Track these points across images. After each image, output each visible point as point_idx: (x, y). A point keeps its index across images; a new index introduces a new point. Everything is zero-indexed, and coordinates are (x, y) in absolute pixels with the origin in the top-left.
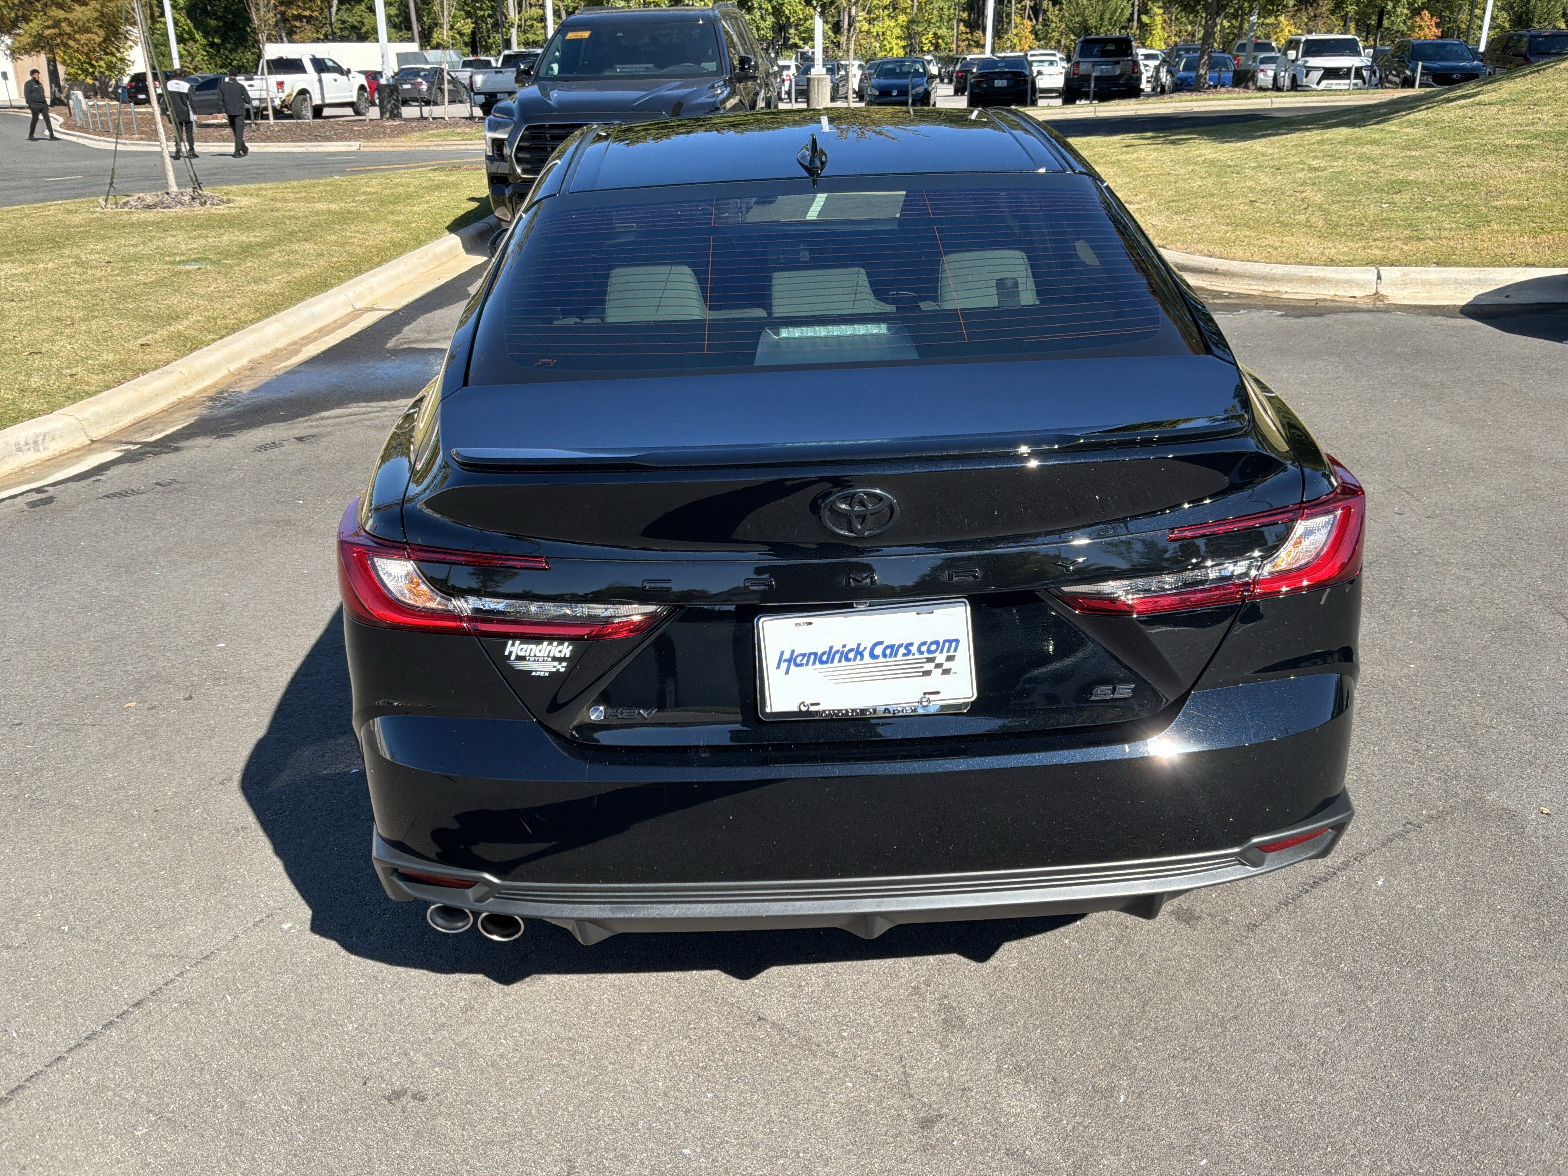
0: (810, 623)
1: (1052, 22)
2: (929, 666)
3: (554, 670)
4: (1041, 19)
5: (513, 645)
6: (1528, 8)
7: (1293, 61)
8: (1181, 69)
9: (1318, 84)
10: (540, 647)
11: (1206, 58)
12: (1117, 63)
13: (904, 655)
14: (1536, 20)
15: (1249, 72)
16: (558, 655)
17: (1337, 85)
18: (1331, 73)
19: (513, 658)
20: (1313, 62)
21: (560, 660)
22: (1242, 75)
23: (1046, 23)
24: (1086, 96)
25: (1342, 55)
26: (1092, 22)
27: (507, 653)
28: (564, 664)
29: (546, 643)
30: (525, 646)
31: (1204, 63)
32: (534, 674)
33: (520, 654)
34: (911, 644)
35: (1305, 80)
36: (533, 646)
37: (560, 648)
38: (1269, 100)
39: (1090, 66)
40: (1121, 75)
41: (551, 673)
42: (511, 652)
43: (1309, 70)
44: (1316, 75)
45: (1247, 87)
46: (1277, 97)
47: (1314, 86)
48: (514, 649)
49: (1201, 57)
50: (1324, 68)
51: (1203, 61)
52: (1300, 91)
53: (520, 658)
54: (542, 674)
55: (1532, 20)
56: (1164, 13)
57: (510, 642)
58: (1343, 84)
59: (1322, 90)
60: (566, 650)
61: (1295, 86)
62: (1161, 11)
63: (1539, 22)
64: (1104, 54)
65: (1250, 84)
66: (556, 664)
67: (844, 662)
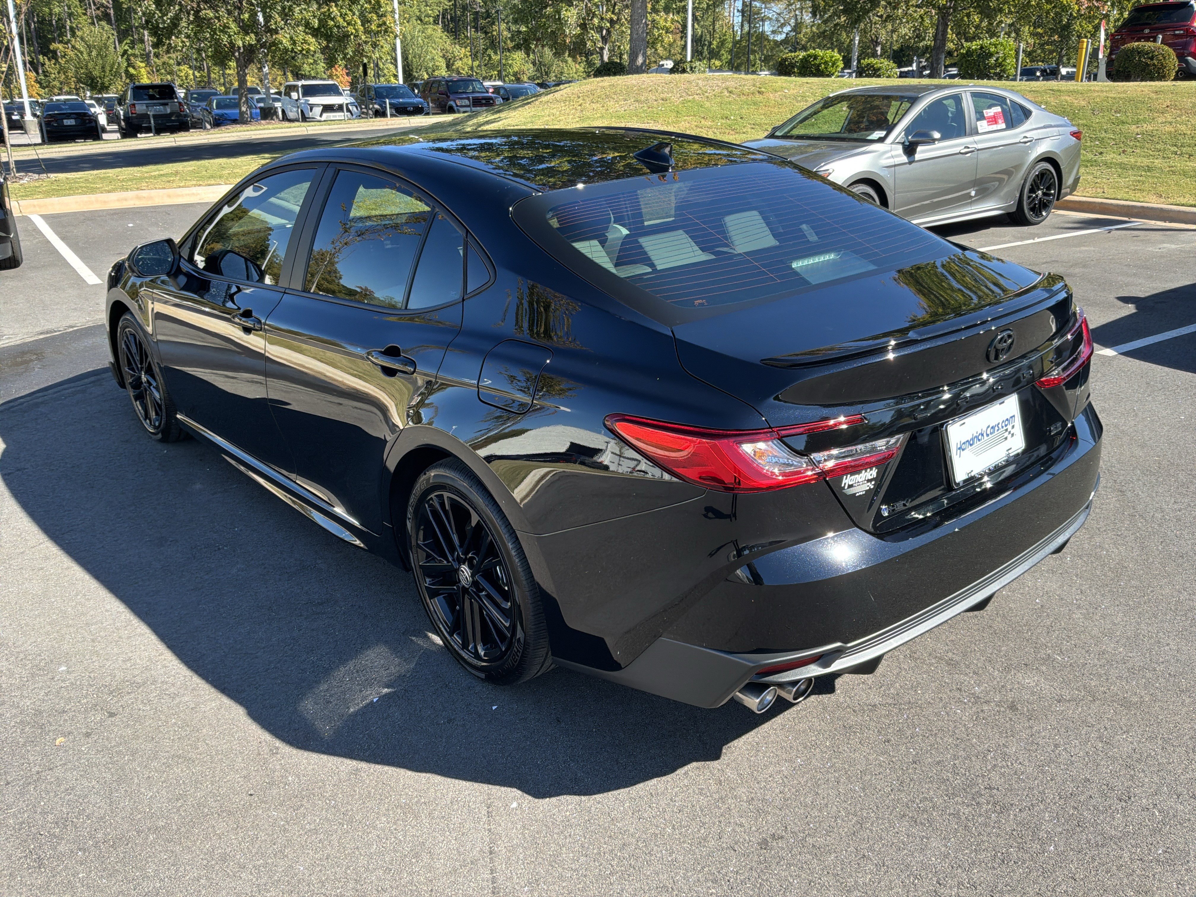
0: (964, 423)
1: (51, 73)
2: (1006, 434)
3: (868, 488)
4: (40, 71)
5: (846, 479)
6: (407, 62)
7: (297, 100)
8: (215, 107)
9: (321, 116)
10: (861, 475)
11: (244, 99)
12: (166, 104)
13: (998, 430)
14: (415, 70)
15: (271, 108)
16: (870, 478)
17: (333, 116)
18: (328, 108)
19: (846, 487)
20: (313, 100)
21: (869, 481)
22: (267, 111)
23: (46, 74)
24: (148, 130)
25: (330, 96)
26: (96, 73)
27: (843, 485)
28: (873, 483)
29: (864, 471)
30: (852, 477)
31: (244, 103)
32: (857, 495)
33: (850, 483)
34: (999, 424)
35: (311, 114)
36: (857, 476)
37: (871, 472)
38: (304, 129)
39: (144, 107)
40: (171, 114)
41: (866, 491)
42: (845, 484)
43: (312, 107)
44: (318, 110)
45: (272, 119)
46: (309, 126)
47: (318, 118)
48: (847, 481)
49: (240, 99)
50: (322, 105)
51: (243, 101)
52: (310, 122)
53: (850, 486)
54: (861, 493)
55: (412, 70)
56: (146, 66)
57: (845, 477)
58: (338, 115)
59: (325, 121)
60: (873, 473)
61: (304, 118)
62: (143, 65)
63: (417, 72)
64: (152, 97)
65: (275, 117)
66: (869, 484)
67: (978, 443)
